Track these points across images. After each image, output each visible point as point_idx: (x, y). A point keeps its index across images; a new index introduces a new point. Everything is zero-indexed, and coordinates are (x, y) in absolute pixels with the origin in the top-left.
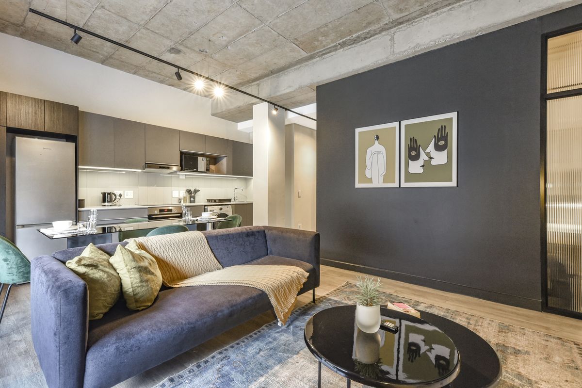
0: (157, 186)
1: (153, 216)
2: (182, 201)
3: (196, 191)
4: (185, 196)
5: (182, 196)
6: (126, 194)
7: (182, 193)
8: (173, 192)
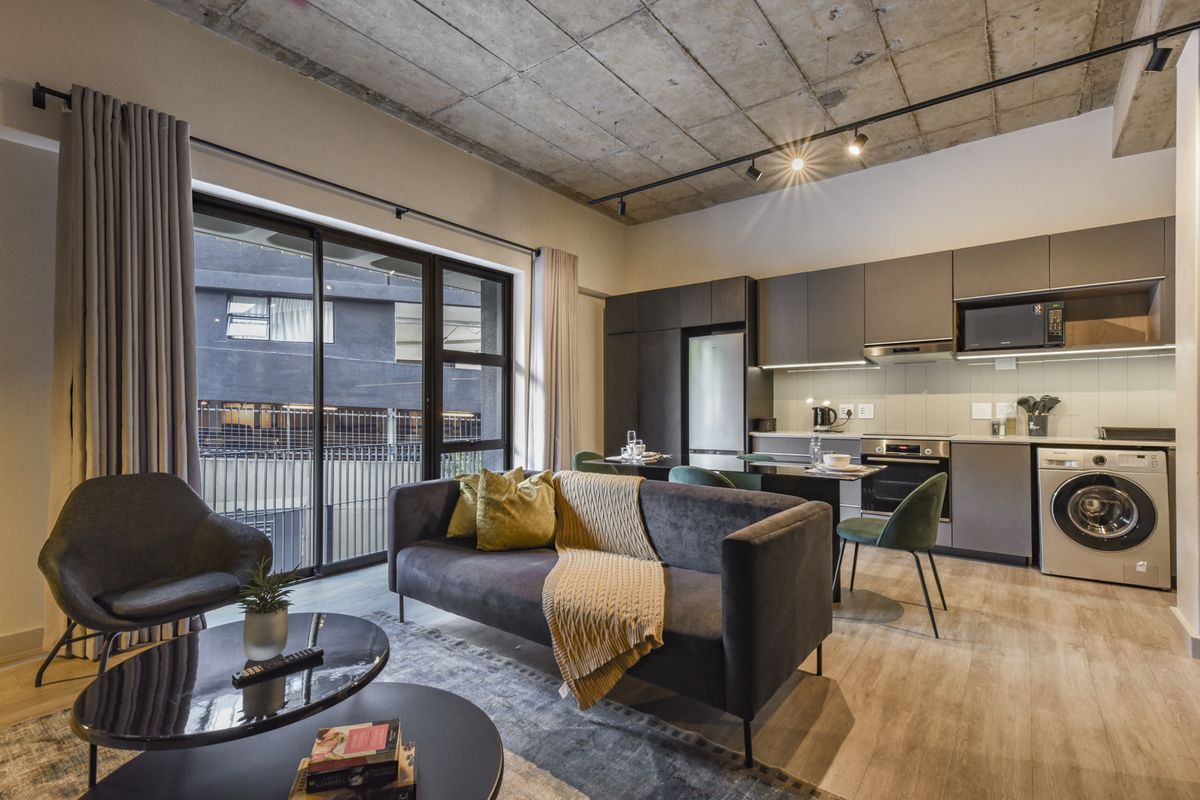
0: (929, 393)
1: (869, 459)
2: (1002, 429)
3: (1049, 404)
4: (1012, 416)
5: (1001, 416)
6: (860, 410)
7: (1004, 407)
8: (973, 405)
